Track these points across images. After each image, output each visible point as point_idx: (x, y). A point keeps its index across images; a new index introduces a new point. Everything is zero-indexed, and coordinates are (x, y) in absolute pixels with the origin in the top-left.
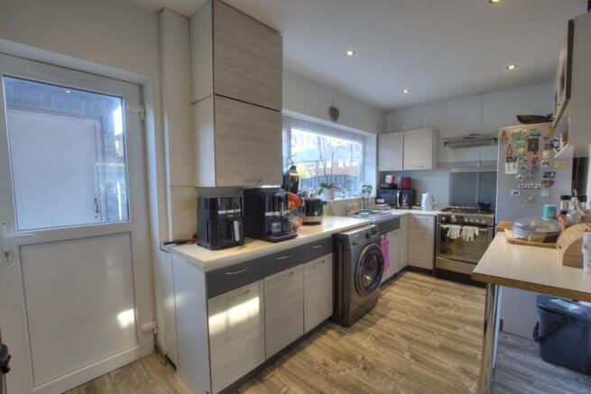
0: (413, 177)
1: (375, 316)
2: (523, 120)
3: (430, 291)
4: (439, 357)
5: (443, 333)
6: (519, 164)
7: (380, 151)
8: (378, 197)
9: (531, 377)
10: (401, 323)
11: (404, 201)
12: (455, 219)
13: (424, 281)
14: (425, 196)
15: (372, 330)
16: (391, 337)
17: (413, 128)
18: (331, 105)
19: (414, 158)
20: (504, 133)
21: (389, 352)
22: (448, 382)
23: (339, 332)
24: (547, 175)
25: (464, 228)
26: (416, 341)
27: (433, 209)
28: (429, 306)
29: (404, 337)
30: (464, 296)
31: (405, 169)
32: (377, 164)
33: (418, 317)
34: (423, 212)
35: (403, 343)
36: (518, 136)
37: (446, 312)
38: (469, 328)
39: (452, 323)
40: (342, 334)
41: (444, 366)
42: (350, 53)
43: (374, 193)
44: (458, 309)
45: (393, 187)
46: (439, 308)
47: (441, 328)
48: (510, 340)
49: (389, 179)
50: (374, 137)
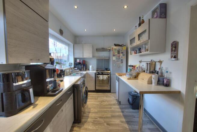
0: (86, 60)
1: (87, 113)
2: (116, 45)
3: (97, 97)
4: (114, 120)
5: (109, 111)
6: (116, 57)
7: (75, 50)
8: (75, 67)
9: (133, 115)
10: (97, 113)
11: (84, 68)
12: (101, 73)
13: (94, 95)
14: (91, 67)
15: (89, 120)
16: (97, 120)
17: (85, 44)
18: (60, 28)
19: (87, 54)
20: (112, 48)
21: (100, 127)
22: (121, 128)
23: (78, 127)
24: (122, 60)
25: (104, 76)
26: (104, 117)
27: (93, 71)
28: (100, 103)
29: (100, 117)
30: (106, 97)
31: (84, 57)
32: (74, 55)
33: (100, 108)
34: (90, 72)
35: (101, 120)
36: (115, 49)
37: (105, 103)
38: (114, 107)
39: (109, 106)
40: (80, 127)
41: (116, 123)
42: (76, 7)
43: (73, 66)
44: (108, 101)
45: (80, 63)
46: (103, 103)
47: (108, 109)
48: (123, 107)
49: (78, 61)
50: (72, 45)
